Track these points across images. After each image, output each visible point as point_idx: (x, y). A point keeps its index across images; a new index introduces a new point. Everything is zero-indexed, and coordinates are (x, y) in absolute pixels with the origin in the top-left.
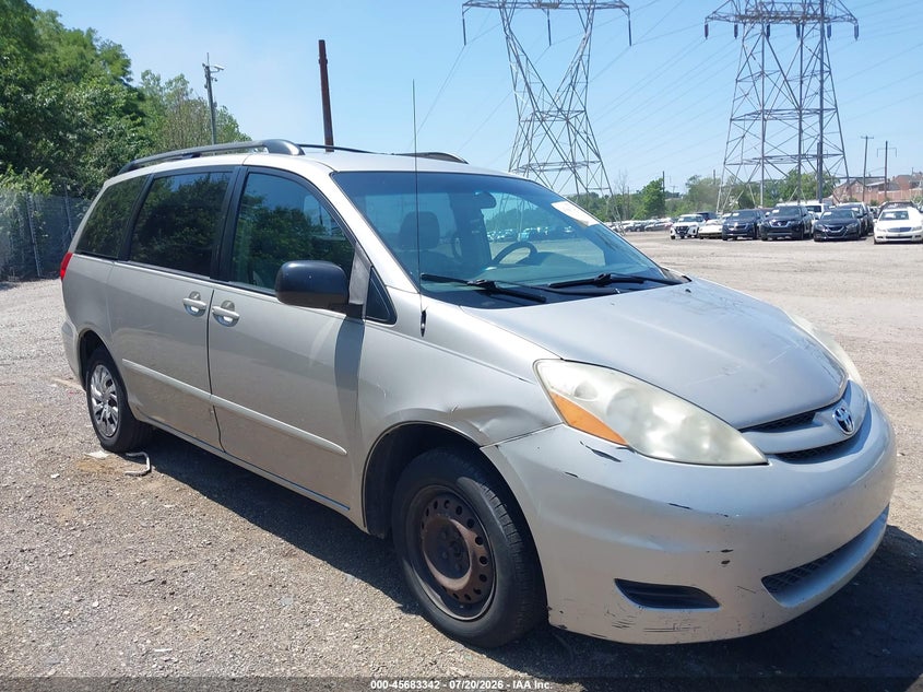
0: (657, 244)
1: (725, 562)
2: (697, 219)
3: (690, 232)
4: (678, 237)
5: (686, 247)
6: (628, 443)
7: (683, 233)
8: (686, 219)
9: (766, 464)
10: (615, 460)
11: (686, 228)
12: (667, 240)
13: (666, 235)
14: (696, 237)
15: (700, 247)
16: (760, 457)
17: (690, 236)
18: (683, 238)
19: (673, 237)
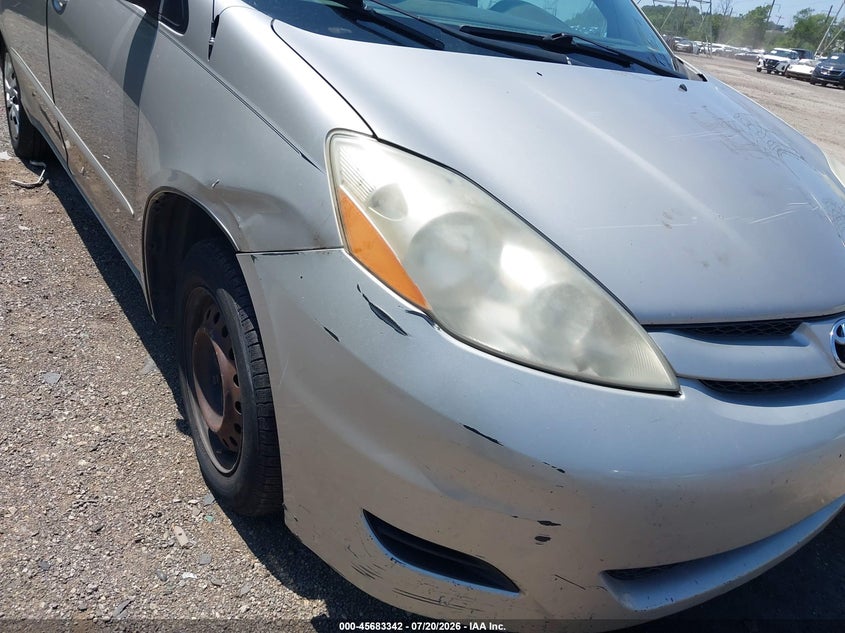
0: (739, 72)
1: (542, 539)
2: (790, 56)
3: (779, 68)
4: (764, 71)
5: (768, 82)
6: (429, 307)
7: (771, 67)
8: (780, 53)
9: (675, 394)
10: (399, 330)
11: (776, 63)
12: (752, 71)
13: (754, 67)
14: (783, 75)
15: (782, 85)
16: (666, 380)
17: (777, 73)
18: (769, 72)
19: (759, 70)
